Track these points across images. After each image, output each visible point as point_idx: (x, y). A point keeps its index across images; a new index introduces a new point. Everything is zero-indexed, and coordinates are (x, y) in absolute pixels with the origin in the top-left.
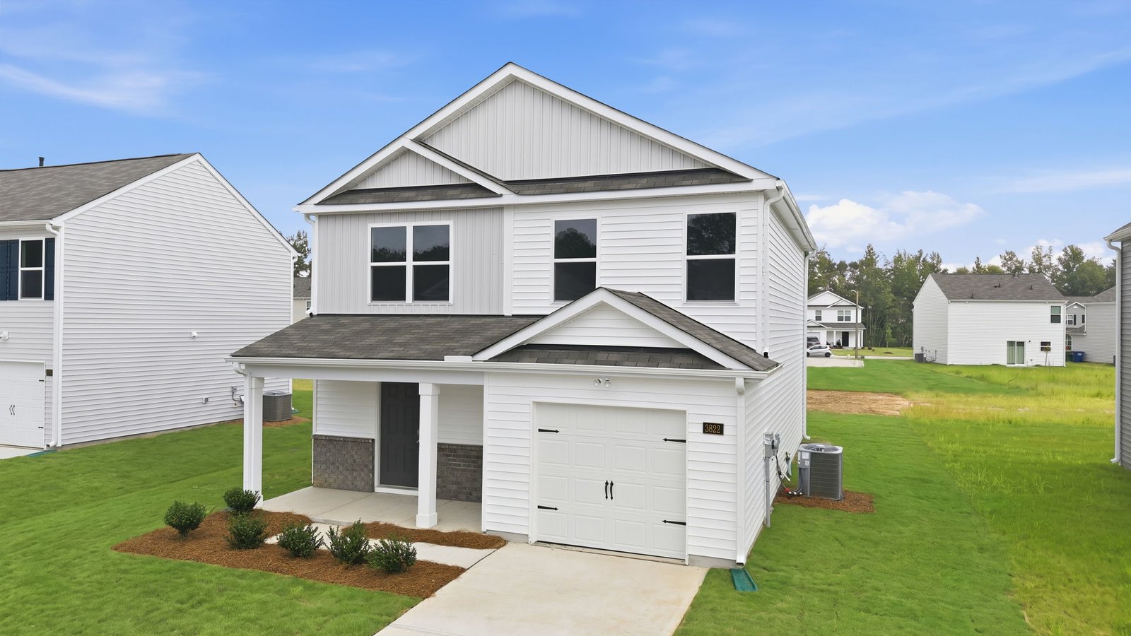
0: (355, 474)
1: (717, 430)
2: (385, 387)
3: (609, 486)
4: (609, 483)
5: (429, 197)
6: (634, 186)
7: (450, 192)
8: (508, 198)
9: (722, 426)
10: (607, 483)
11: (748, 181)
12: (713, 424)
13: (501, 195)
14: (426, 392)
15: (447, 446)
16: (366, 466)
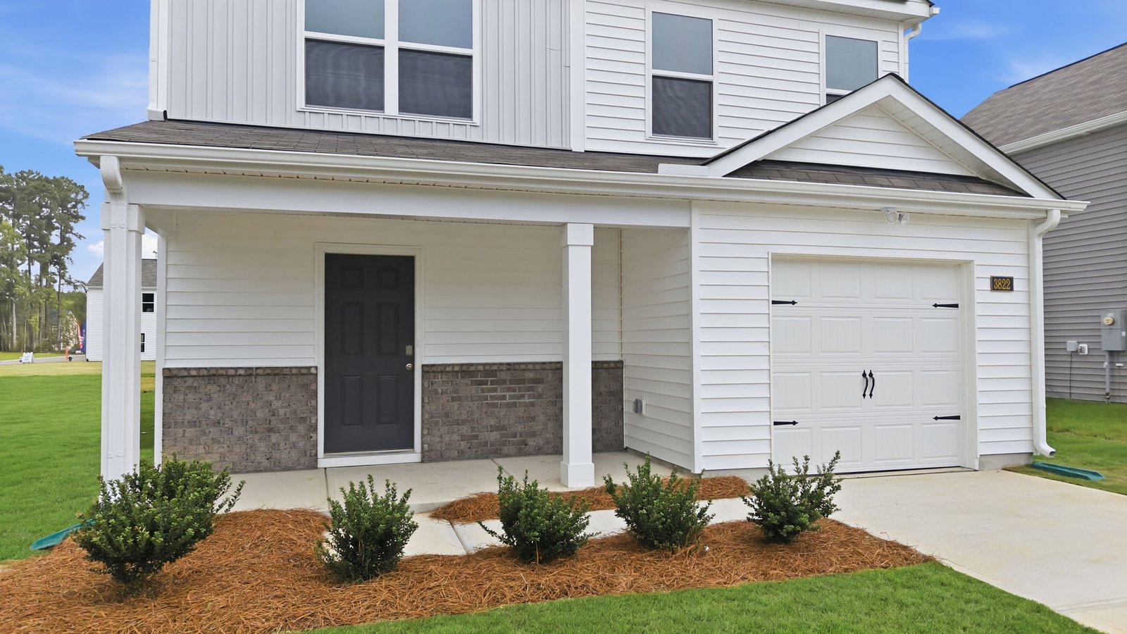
0: (275, 438)
1: (1007, 285)
3: (868, 377)
4: (868, 373)
9: (1011, 279)
10: (864, 375)
12: (1002, 278)
14: (580, 238)
15: (481, 368)
16: (303, 420)
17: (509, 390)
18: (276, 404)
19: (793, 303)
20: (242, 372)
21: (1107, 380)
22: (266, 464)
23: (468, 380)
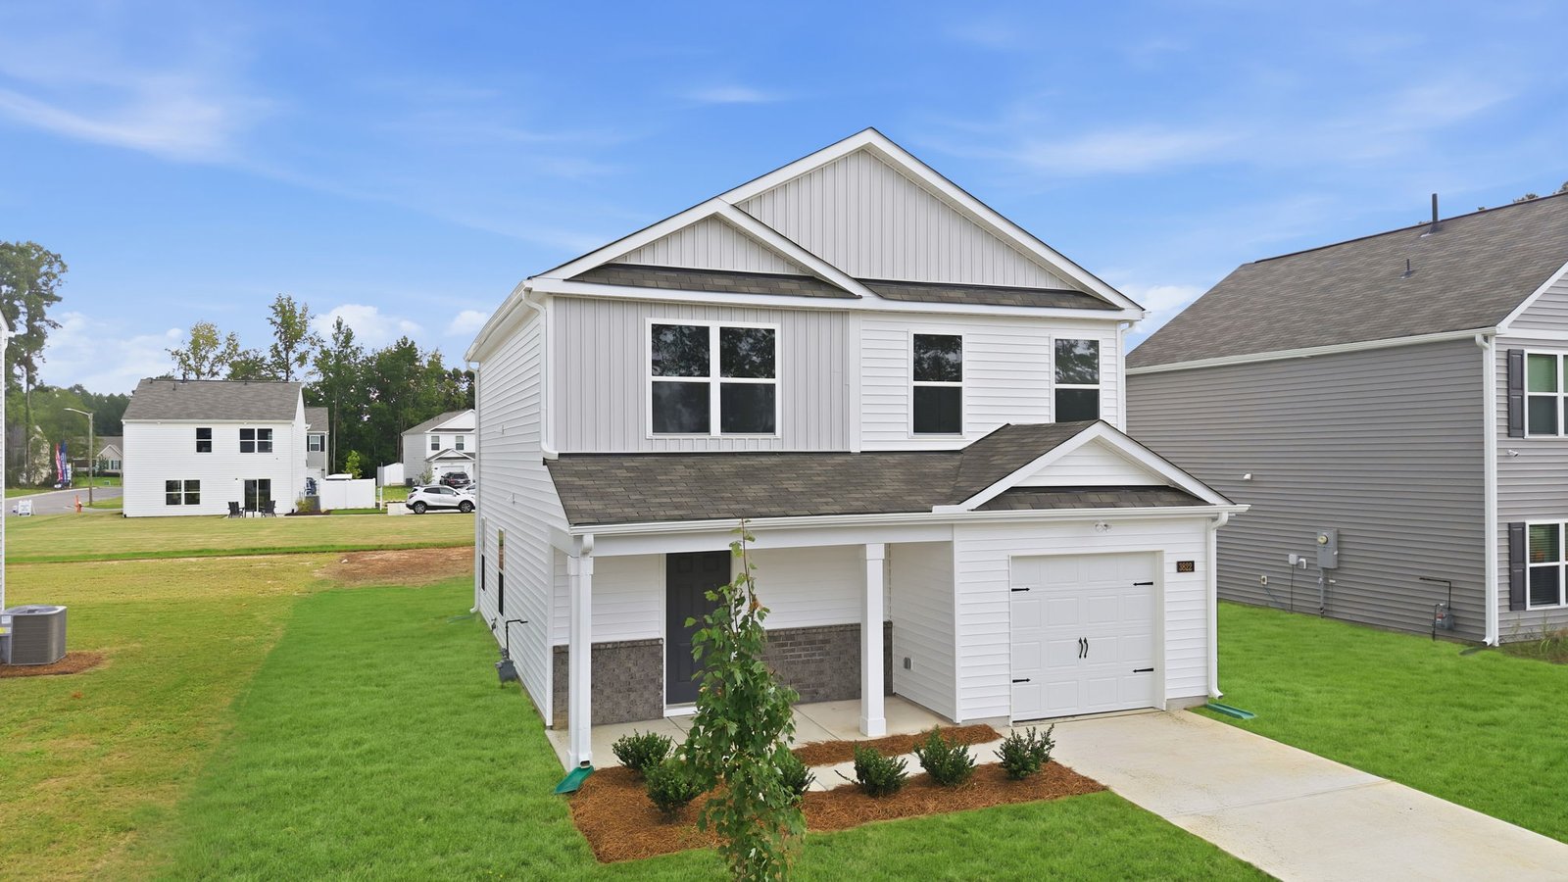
0: (633, 696)
1: (1188, 567)
2: (673, 560)
3: (1083, 643)
4: (1083, 640)
5: (757, 290)
6: (1012, 302)
7: (784, 285)
8: (869, 301)
9: (1193, 562)
10: (1080, 641)
11: (1120, 309)
12: (1185, 562)
13: (860, 297)
14: (875, 555)
15: (782, 633)
16: (653, 681)
17: (804, 650)
18: (634, 669)
19: (1027, 589)
20: (609, 646)
21: (1322, 594)
22: (627, 716)
23: (773, 644)
